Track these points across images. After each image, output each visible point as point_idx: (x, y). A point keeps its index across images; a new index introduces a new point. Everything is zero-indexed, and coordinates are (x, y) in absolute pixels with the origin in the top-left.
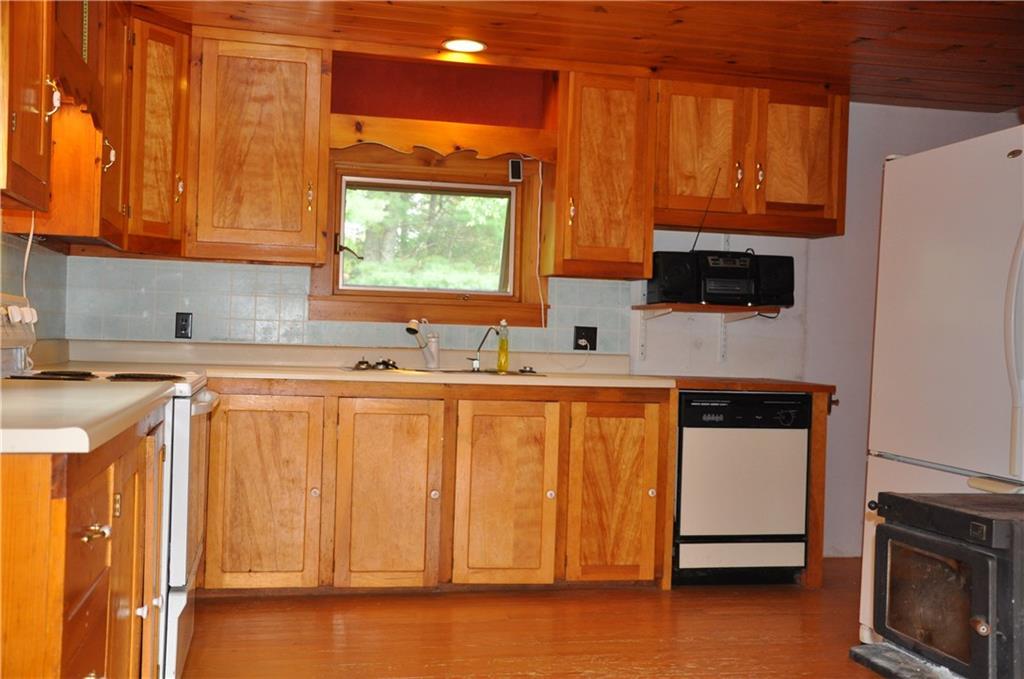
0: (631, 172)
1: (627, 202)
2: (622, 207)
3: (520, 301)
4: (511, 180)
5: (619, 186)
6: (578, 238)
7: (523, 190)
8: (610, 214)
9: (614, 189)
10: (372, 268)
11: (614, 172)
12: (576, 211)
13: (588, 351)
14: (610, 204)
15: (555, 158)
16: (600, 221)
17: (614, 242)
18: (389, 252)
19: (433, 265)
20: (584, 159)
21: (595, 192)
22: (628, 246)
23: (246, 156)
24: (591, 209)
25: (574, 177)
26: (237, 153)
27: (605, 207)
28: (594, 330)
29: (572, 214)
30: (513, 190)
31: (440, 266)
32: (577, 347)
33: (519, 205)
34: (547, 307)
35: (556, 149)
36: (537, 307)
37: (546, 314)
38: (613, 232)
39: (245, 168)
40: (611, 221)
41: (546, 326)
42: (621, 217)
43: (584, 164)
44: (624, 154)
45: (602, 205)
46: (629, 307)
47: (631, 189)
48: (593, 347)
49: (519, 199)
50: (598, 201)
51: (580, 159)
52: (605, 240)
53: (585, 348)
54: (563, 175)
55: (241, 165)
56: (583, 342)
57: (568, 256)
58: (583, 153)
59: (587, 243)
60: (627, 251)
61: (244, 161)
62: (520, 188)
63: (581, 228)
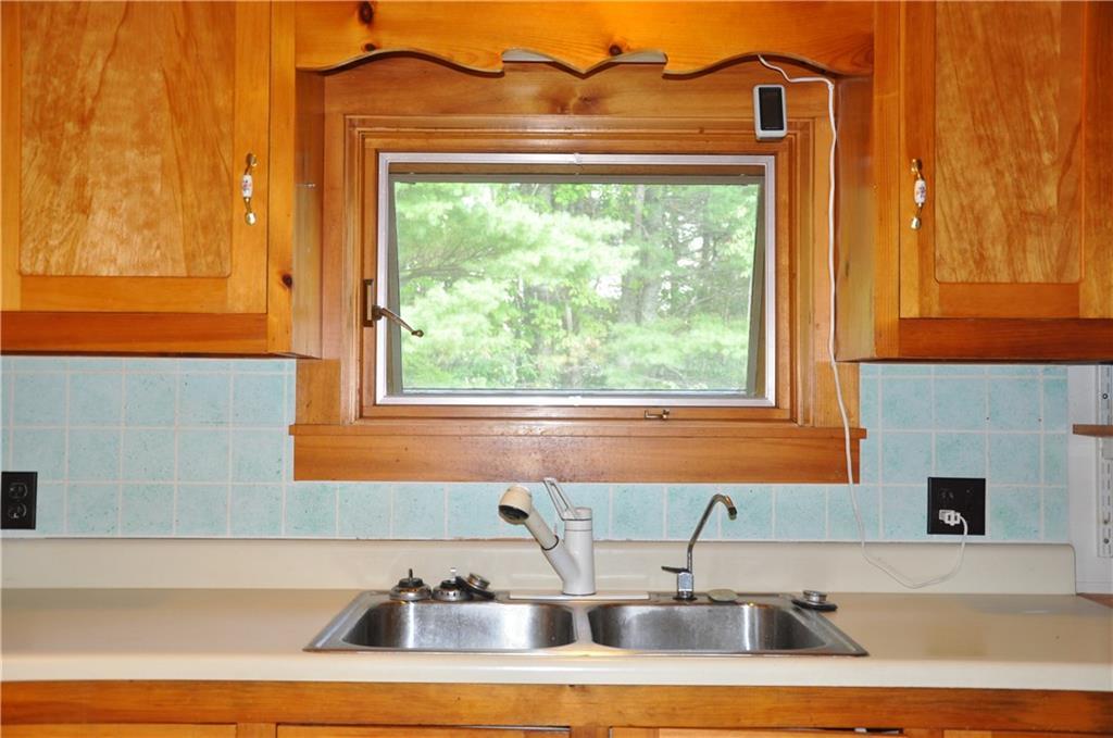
0: (1079, 81)
1: (1068, 162)
2: (1053, 176)
3: (793, 419)
4: (761, 133)
5: (1044, 120)
6: (936, 263)
7: (791, 160)
8: (1020, 196)
9: (1031, 130)
10: (629, 331)
11: (1030, 87)
12: (930, 192)
13: (966, 538)
14: (1021, 169)
15: (869, 59)
16: (995, 217)
17: (1035, 269)
18: (650, 311)
19: (702, 325)
20: (946, 57)
21: (980, 139)
22: (1073, 276)
23: (96, 98)
24: (970, 185)
25: (921, 105)
26: (75, 94)
27: (1008, 179)
28: (978, 486)
29: (919, 199)
30: (768, 162)
31: (711, 325)
32: (936, 526)
33: (785, 197)
34: (859, 434)
35: (870, 38)
36: (835, 435)
37: (855, 451)
38: (1031, 242)
39: (95, 128)
40: (1025, 215)
41: (856, 480)
42: (1053, 201)
43: (947, 70)
44: (1058, 38)
45: (1000, 173)
46: (1066, 430)
47: (1078, 127)
48: (978, 527)
49: (785, 185)
50: (987, 163)
51: (936, 57)
52: (1010, 262)
53: (958, 530)
54: (890, 101)
55: (84, 121)
56: (951, 517)
57: (911, 310)
58: (943, 42)
59: (962, 275)
60: (1073, 290)
61: (92, 111)
62: (784, 156)
63: (942, 236)
